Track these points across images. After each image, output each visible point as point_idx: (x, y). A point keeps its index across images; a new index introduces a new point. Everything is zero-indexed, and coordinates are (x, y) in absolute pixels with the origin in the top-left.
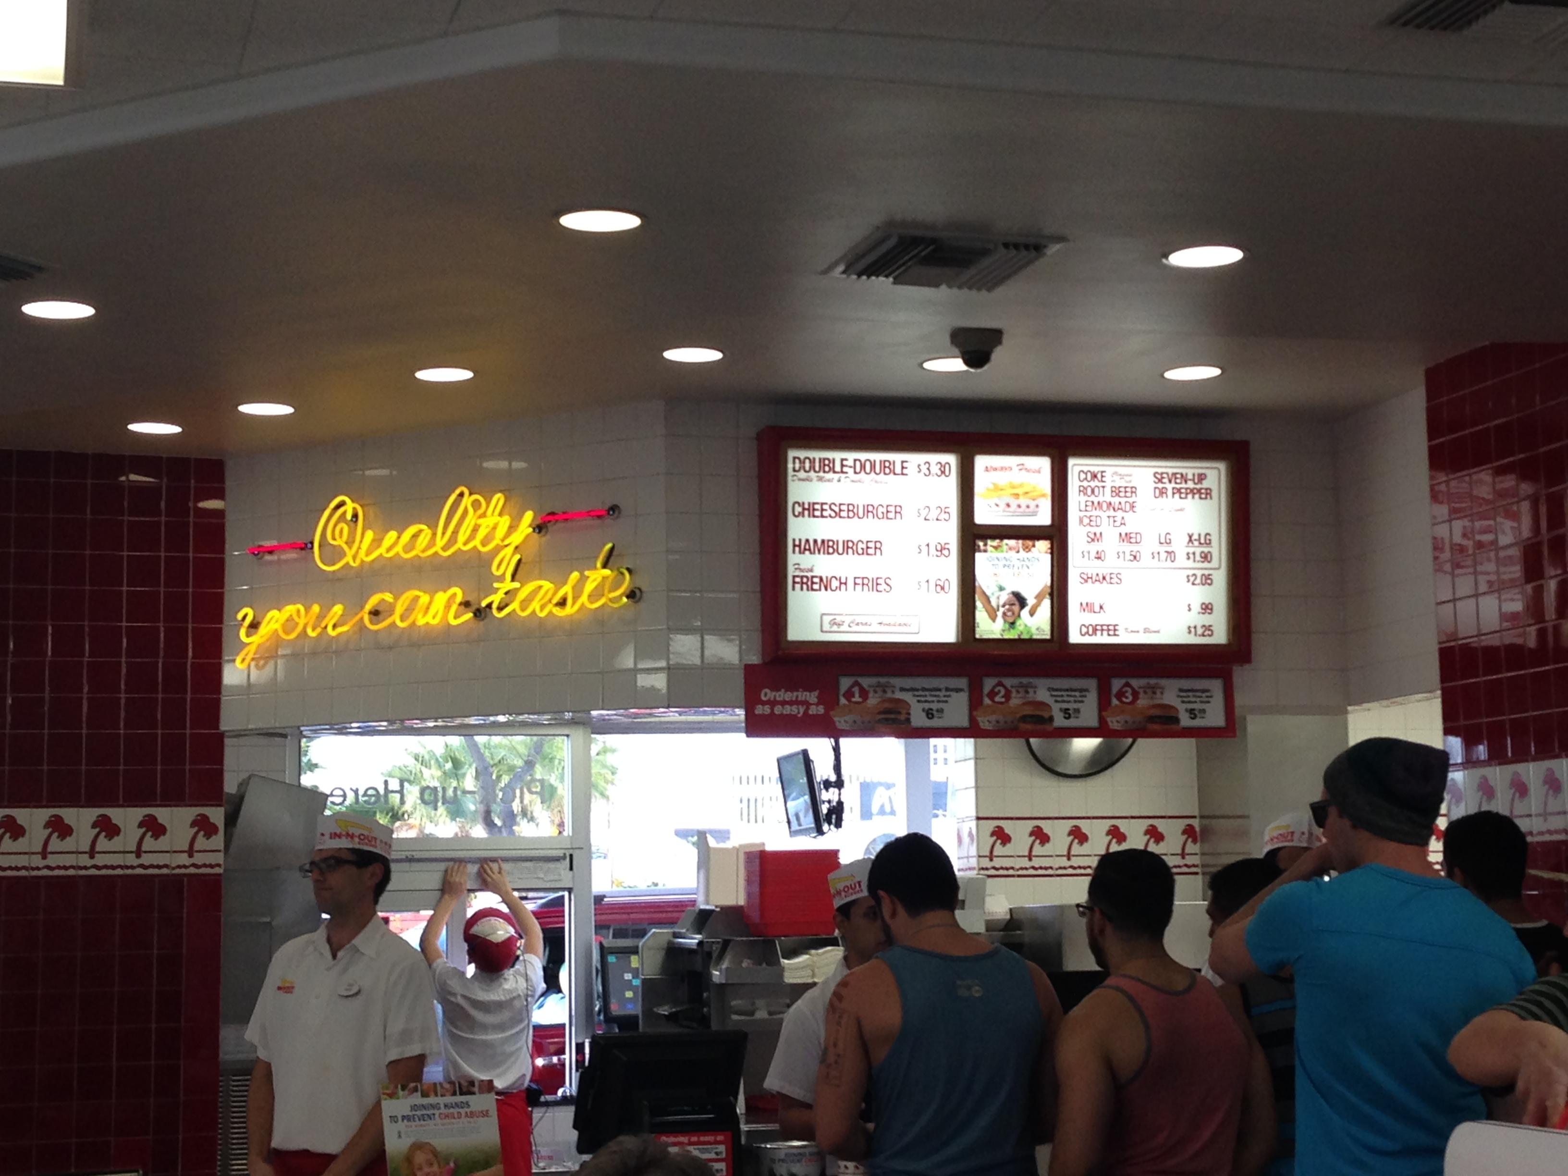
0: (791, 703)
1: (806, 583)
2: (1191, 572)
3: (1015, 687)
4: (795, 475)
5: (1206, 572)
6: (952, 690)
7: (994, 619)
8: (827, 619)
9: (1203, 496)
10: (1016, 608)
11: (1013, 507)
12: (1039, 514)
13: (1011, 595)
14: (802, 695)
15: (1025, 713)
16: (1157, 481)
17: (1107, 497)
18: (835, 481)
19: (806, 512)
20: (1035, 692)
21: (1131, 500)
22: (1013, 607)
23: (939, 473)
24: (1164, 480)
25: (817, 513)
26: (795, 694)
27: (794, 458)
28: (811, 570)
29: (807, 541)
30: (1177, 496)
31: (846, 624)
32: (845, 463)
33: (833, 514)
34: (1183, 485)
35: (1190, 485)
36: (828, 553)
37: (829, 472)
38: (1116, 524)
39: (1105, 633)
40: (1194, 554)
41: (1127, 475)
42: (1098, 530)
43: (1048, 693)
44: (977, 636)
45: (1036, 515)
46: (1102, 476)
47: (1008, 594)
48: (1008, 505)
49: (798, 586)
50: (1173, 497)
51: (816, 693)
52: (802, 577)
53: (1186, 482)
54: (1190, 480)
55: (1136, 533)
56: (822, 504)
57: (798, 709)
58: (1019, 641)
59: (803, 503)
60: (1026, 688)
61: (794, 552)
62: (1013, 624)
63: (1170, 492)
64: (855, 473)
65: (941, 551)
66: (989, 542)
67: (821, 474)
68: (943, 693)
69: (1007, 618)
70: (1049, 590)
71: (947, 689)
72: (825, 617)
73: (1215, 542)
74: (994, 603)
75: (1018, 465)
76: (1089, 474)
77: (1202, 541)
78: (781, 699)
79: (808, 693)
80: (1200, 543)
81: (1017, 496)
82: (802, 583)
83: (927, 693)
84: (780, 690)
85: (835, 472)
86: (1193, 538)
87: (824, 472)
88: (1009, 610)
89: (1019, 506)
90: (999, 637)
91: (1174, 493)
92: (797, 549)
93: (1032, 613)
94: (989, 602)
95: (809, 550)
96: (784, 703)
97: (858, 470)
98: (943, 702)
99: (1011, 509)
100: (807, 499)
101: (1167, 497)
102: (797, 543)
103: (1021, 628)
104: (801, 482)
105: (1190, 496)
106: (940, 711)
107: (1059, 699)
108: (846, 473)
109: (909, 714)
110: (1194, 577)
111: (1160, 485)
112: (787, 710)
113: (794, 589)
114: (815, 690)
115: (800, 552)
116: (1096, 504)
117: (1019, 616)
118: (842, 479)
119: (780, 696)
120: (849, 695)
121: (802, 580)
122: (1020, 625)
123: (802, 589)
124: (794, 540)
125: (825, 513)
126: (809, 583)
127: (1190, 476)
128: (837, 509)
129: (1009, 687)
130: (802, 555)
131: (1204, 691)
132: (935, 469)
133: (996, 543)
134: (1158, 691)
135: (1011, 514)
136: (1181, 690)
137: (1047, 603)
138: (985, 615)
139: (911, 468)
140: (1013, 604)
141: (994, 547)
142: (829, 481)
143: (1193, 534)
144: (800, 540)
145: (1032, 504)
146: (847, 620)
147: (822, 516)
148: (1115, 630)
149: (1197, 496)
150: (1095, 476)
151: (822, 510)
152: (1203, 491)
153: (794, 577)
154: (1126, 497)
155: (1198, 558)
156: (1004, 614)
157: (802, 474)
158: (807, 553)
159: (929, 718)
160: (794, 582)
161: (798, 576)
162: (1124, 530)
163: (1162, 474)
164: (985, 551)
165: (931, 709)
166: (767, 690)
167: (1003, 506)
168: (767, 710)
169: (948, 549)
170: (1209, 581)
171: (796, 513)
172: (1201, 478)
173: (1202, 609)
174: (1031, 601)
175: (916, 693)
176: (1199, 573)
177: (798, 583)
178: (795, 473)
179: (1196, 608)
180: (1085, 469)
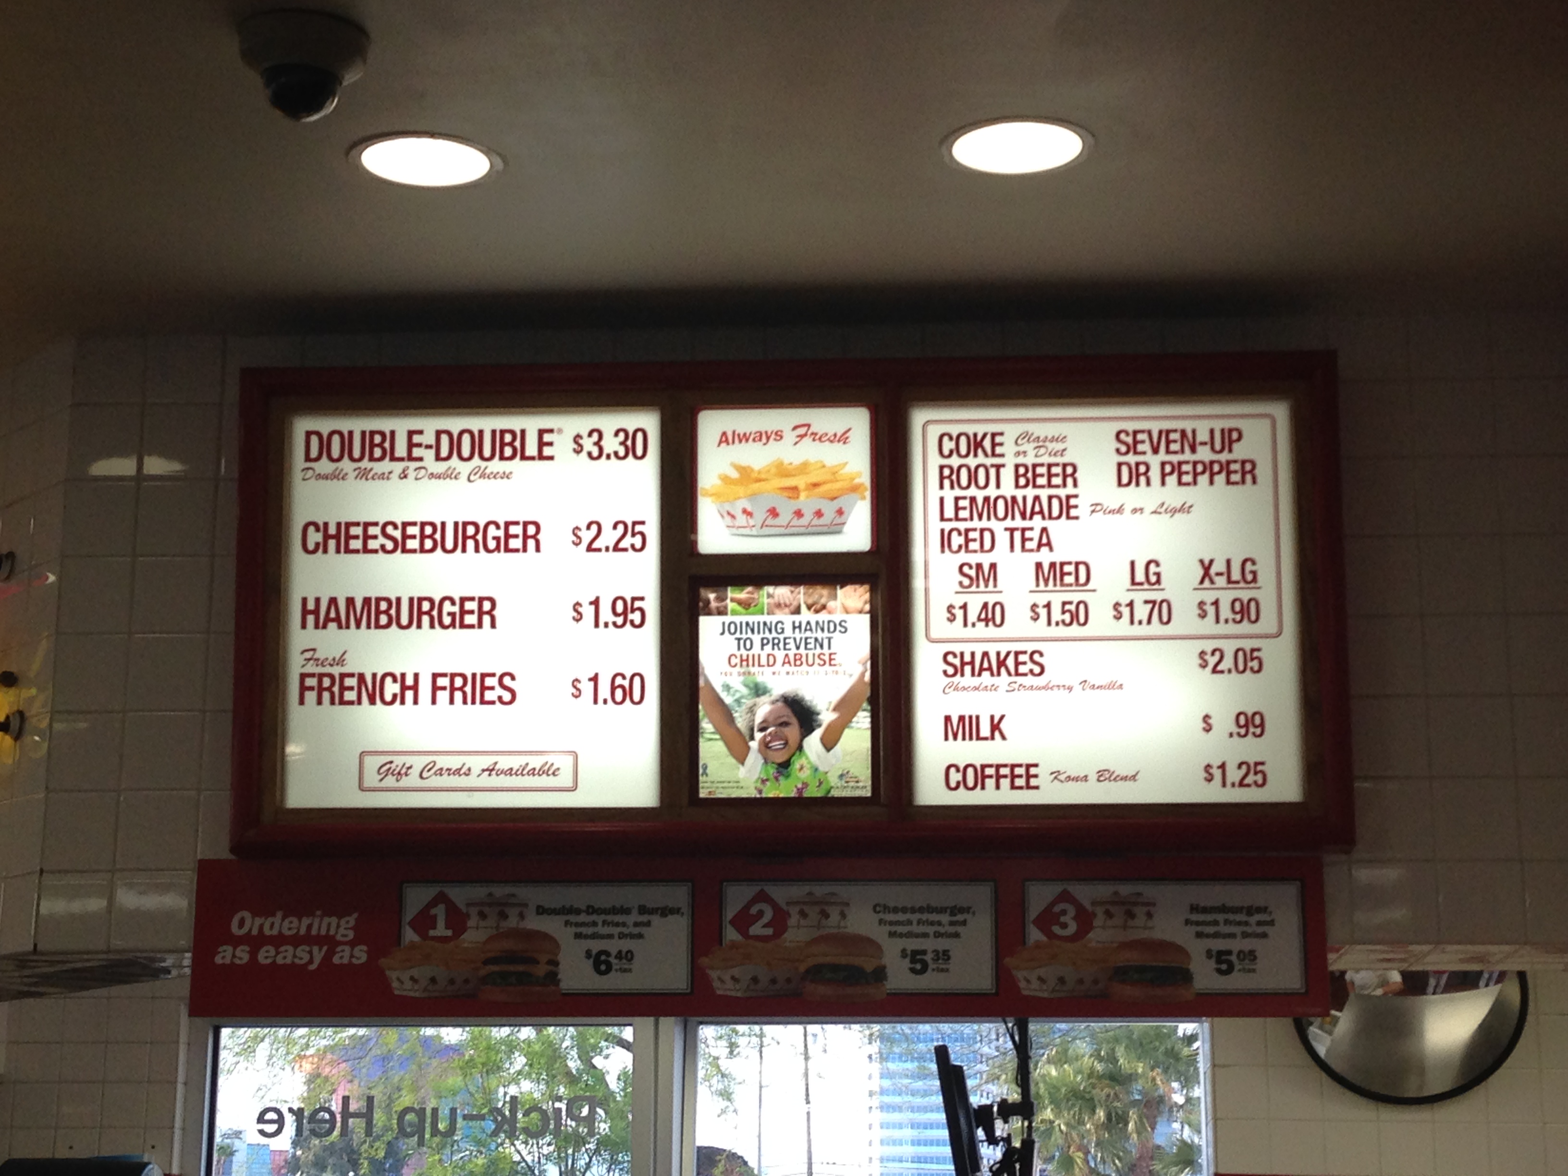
0: (296, 941)
1: (329, 689)
2: (1209, 645)
3: (797, 903)
4: (308, 469)
5: (1248, 645)
6: (652, 911)
7: (741, 759)
8: (372, 763)
9: (1235, 477)
10: (793, 732)
11: (785, 516)
12: (846, 528)
13: (780, 704)
14: (323, 925)
15: (821, 960)
16: (1123, 449)
17: (1008, 488)
18: (395, 476)
19: (332, 543)
20: (843, 915)
21: (1062, 493)
22: (787, 731)
23: (622, 452)
24: (1140, 448)
25: (356, 544)
26: (306, 921)
27: (308, 434)
28: (341, 661)
29: (333, 601)
30: (1172, 480)
31: (415, 772)
32: (416, 439)
33: (390, 545)
34: (1187, 456)
35: (1204, 454)
36: (378, 626)
37: (381, 459)
38: (1029, 545)
39: (1005, 783)
40: (1216, 603)
41: (1054, 439)
42: (985, 560)
43: (876, 917)
44: (703, 794)
45: (839, 532)
46: (994, 445)
47: (773, 702)
48: (774, 513)
49: (311, 696)
50: (1163, 483)
51: (352, 920)
52: (321, 676)
53: (1193, 450)
54: (1204, 444)
55: (1077, 564)
56: (367, 525)
57: (310, 953)
58: (800, 802)
59: (326, 525)
60: (823, 907)
61: (304, 626)
62: (784, 767)
63: (1155, 474)
64: (438, 458)
65: (625, 613)
66: (732, 593)
67: (365, 464)
68: (634, 917)
69: (770, 753)
70: (868, 693)
71: (643, 910)
72: (368, 760)
73: (1266, 576)
74: (741, 723)
75: (795, 428)
76: (963, 440)
77: (1236, 575)
78: (275, 932)
79: (334, 920)
80: (1229, 581)
81: (794, 491)
82: (321, 689)
83: (600, 919)
84: (273, 915)
85: (393, 459)
86: (1213, 571)
87: (372, 459)
88: (775, 737)
89: (799, 514)
90: (754, 794)
91: (1164, 475)
92: (311, 619)
93: (829, 743)
94: (731, 720)
95: (337, 619)
96: (279, 941)
97: (444, 453)
98: (632, 936)
99: (780, 521)
100: (333, 517)
101: (1148, 483)
102: (311, 606)
103: (805, 775)
104: (322, 482)
105: (1203, 479)
106: (627, 956)
107: (900, 929)
108: (420, 459)
109: (556, 964)
110: (1217, 655)
111: (1132, 459)
112: (287, 955)
113: (302, 702)
114: (350, 915)
115: (317, 626)
116: (980, 502)
117: (800, 748)
118: (412, 474)
119: (272, 926)
120: (423, 923)
121: (320, 682)
122: (801, 768)
123: (319, 702)
124: (305, 601)
125: (373, 544)
126: (336, 689)
127: (1203, 436)
128: (397, 534)
129: (782, 904)
130: (320, 632)
131: (1250, 911)
132: (611, 444)
133: (743, 594)
134: (1140, 911)
135: (782, 530)
136: (1194, 909)
137: (863, 720)
138: (719, 747)
139: (562, 446)
140: (785, 724)
141: (740, 602)
142: (383, 477)
143: (1211, 562)
144: (318, 601)
145: (829, 510)
146: (419, 763)
147: (366, 550)
148: (1029, 776)
149: (1220, 479)
150: (976, 445)
151: (367, 537)
152: (1234, 467)
153: (303, 676)
154: (1050, 485)
155: (1225, 612)
156: (765, 746)
157: (324, 466)
158: (332, 626)
159: (601, 973)
160: (303, 689)
161: (312, 675)
162: (1045, 557)
163: (1135, 433)
164: (722, 612)
165: (607, 954)
166: (246, 914)
167: (760, 515)
168: (243, 955)
169: (641, 610)
170: (1255, 664)
171: (311, 547)
172: (1230, 438)
173: (1239, 725)
174: (827, 717)
175: (573, 918)
176: (1229, 647)
177: (311, 688)
178: (309, 465)
179: (1224, 723)
180: (955, 430)
